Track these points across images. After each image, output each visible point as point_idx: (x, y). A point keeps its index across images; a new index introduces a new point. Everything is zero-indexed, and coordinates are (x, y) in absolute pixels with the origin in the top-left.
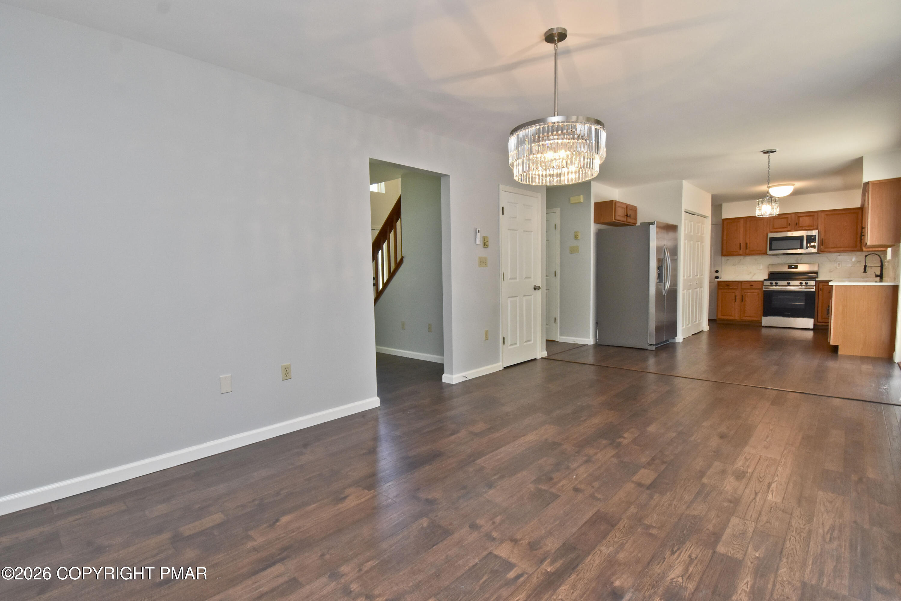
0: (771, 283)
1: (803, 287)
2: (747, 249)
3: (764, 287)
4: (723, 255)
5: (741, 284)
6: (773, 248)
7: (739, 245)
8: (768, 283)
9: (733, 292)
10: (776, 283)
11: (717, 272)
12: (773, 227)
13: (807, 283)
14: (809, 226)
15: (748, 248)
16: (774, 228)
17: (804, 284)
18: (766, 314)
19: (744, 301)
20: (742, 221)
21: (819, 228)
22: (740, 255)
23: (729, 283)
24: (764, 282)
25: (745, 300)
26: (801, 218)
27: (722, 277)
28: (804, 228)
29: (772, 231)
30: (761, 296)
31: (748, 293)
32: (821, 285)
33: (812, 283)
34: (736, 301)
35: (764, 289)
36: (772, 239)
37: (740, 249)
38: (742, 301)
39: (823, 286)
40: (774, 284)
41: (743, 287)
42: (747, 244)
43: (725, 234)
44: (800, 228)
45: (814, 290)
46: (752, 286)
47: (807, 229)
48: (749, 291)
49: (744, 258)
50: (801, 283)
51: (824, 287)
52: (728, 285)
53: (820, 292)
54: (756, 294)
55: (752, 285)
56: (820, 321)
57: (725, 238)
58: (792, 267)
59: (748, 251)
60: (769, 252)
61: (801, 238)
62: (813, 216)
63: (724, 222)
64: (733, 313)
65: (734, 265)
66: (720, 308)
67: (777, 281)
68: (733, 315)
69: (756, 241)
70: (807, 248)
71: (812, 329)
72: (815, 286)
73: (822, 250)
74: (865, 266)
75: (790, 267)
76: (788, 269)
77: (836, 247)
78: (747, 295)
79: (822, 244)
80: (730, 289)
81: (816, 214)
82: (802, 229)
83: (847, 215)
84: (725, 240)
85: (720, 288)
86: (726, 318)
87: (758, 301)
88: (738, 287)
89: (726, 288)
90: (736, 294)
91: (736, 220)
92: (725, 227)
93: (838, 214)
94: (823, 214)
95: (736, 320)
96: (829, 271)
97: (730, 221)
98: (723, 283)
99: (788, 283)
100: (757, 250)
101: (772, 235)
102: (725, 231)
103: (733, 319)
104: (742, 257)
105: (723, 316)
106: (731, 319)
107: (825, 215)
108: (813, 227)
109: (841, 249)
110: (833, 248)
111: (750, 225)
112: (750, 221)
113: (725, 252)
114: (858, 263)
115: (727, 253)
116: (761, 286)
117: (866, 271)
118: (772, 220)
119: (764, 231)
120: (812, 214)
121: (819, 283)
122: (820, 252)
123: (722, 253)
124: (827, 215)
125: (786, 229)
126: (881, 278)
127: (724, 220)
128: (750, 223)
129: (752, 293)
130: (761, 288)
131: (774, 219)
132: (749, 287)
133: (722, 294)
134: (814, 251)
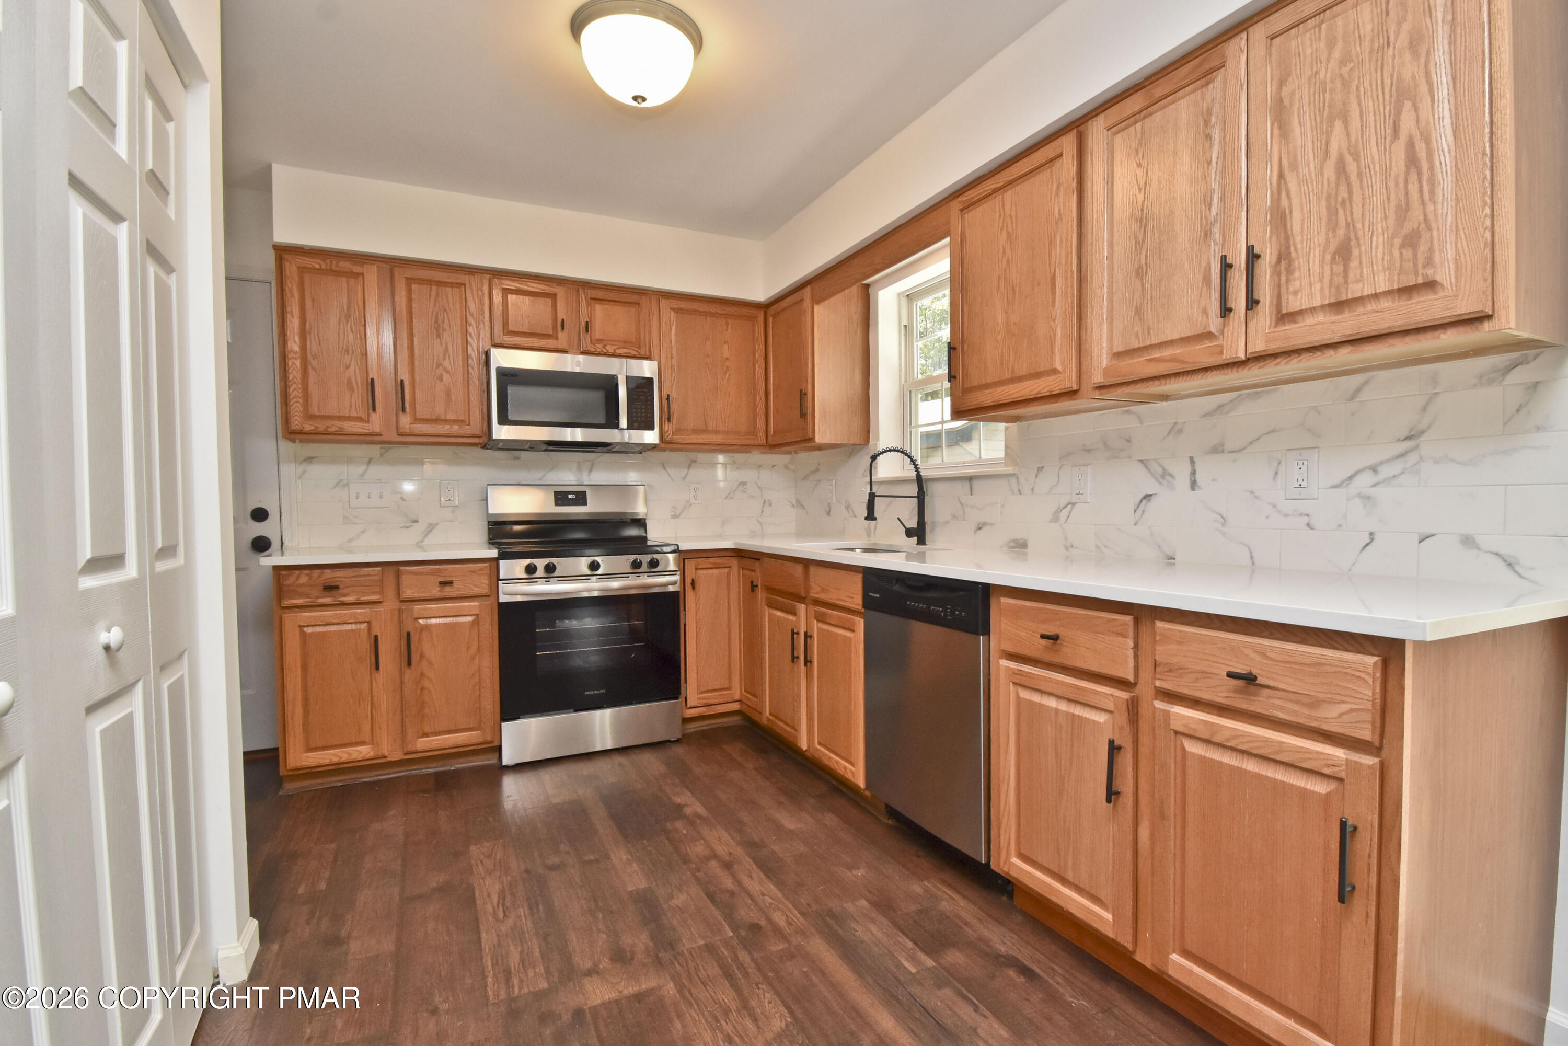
0: (531, 569)
1: (644, 579)
2: (404, 410)
3: (501, 585)
4: (292, 434)
5: (398, 575)
6: (512, 417)
7: (365, 388)
8: (515, 568)
9: (364, 622)
10: (550, 569)
11: (260, 515)
12: (505, 324)
13: (652, 564)
14: (626, 343)
15: (407, 405)
16: (507, 332)
17: (645, 567)
18: (510, 711)
19: (415, 657)
20: (371, 273)
21: (655, 352)
22: (370, 438)
23: (341, 574)
24: (501, 562)
25: (422, 656)
26: (597, 306)
27: (286, 543)
28: (610, 348)
29: (498, 341)
30: (490, 630)
31: (434, 621)
32: (690, 565)
34: (377, 665)
35: (503, 599)
36: (509, 377)
37: (373, 408)
38: (409, 663)
39: (697, 569)
40: (541, 572)
41: (408, 593)
42: (401, 385)
43: (295, 322)
44: (599, 346)
45: (674, 588)
46: (447, 589)
47: (619, 352)
48: (436, 607)
49: (381, 455)
50: (636, 565)
51: (698, 571)
52: (330, 588)
53: (690, 595)
54: (470, 619)
55: (450, 582)
56: (695, 703)
57: (294, 345)
58: (570, 496)
59: (407, 420)
60: (502, 432)
61: (608, 385)
62: (635, 305)
63: (287, 265)
64: (366, 727)
65: (342, 484)
66: (299, 711)
67: (554, 560)
68: (368, 739)
69: (441, 378)
70: (630, 427)
71: (678, 741)
72: (679, 573)
73: (669, 436)
74: (872, 496)
75: (561, 498)
76: (557, 504)
77: (705, 431)
78: (427, 627)
79: (667, 416)
80: (343, 604)
81: (644, 300)
82: (605, 351)
83: (730, 321)
84: (296, 353)
85: (287, 602)
86: (335, 760)
87: (479, 649)
88: (382, 592)
89: (321, 601)
90: (376, 631)
91: (345, 265)
92: (292, 287)
93: (706, 314)
94: (664, 303)
95: (386, 757)
96: (673, 513)
97: (316, 263)
98: (304, 579)
99: (594, 566)
100: (446, 421)
101: (505, 359)
102: (294, 308)
103: (371, 754)
104: (375, 450)
105: (316, 749)
106: (360, 757)
107: (671, 309)
108: (639, 347)
109: (718, 439)
110: (695, 431)
111: (410, 300)
112: (410, 281)
113: (297, 422)
114: (741, 488)
115: (308, 427)
116: (485, 581)
117: (876, 515)
118: (497, 298)
119: (471, 335)
120: (634, 298)
121: (686, 560)
122: (663, 445)
123: (286, 420)
124: (677, 310)
125: (551, 343)
126: (921, 541)
127: (283, 252)
128: (409, 291)
129: (449, 620)
130: (485, 591)
131: (506, 292)
132: (436, 591)
133: (303, 634)
134: (651, 437)
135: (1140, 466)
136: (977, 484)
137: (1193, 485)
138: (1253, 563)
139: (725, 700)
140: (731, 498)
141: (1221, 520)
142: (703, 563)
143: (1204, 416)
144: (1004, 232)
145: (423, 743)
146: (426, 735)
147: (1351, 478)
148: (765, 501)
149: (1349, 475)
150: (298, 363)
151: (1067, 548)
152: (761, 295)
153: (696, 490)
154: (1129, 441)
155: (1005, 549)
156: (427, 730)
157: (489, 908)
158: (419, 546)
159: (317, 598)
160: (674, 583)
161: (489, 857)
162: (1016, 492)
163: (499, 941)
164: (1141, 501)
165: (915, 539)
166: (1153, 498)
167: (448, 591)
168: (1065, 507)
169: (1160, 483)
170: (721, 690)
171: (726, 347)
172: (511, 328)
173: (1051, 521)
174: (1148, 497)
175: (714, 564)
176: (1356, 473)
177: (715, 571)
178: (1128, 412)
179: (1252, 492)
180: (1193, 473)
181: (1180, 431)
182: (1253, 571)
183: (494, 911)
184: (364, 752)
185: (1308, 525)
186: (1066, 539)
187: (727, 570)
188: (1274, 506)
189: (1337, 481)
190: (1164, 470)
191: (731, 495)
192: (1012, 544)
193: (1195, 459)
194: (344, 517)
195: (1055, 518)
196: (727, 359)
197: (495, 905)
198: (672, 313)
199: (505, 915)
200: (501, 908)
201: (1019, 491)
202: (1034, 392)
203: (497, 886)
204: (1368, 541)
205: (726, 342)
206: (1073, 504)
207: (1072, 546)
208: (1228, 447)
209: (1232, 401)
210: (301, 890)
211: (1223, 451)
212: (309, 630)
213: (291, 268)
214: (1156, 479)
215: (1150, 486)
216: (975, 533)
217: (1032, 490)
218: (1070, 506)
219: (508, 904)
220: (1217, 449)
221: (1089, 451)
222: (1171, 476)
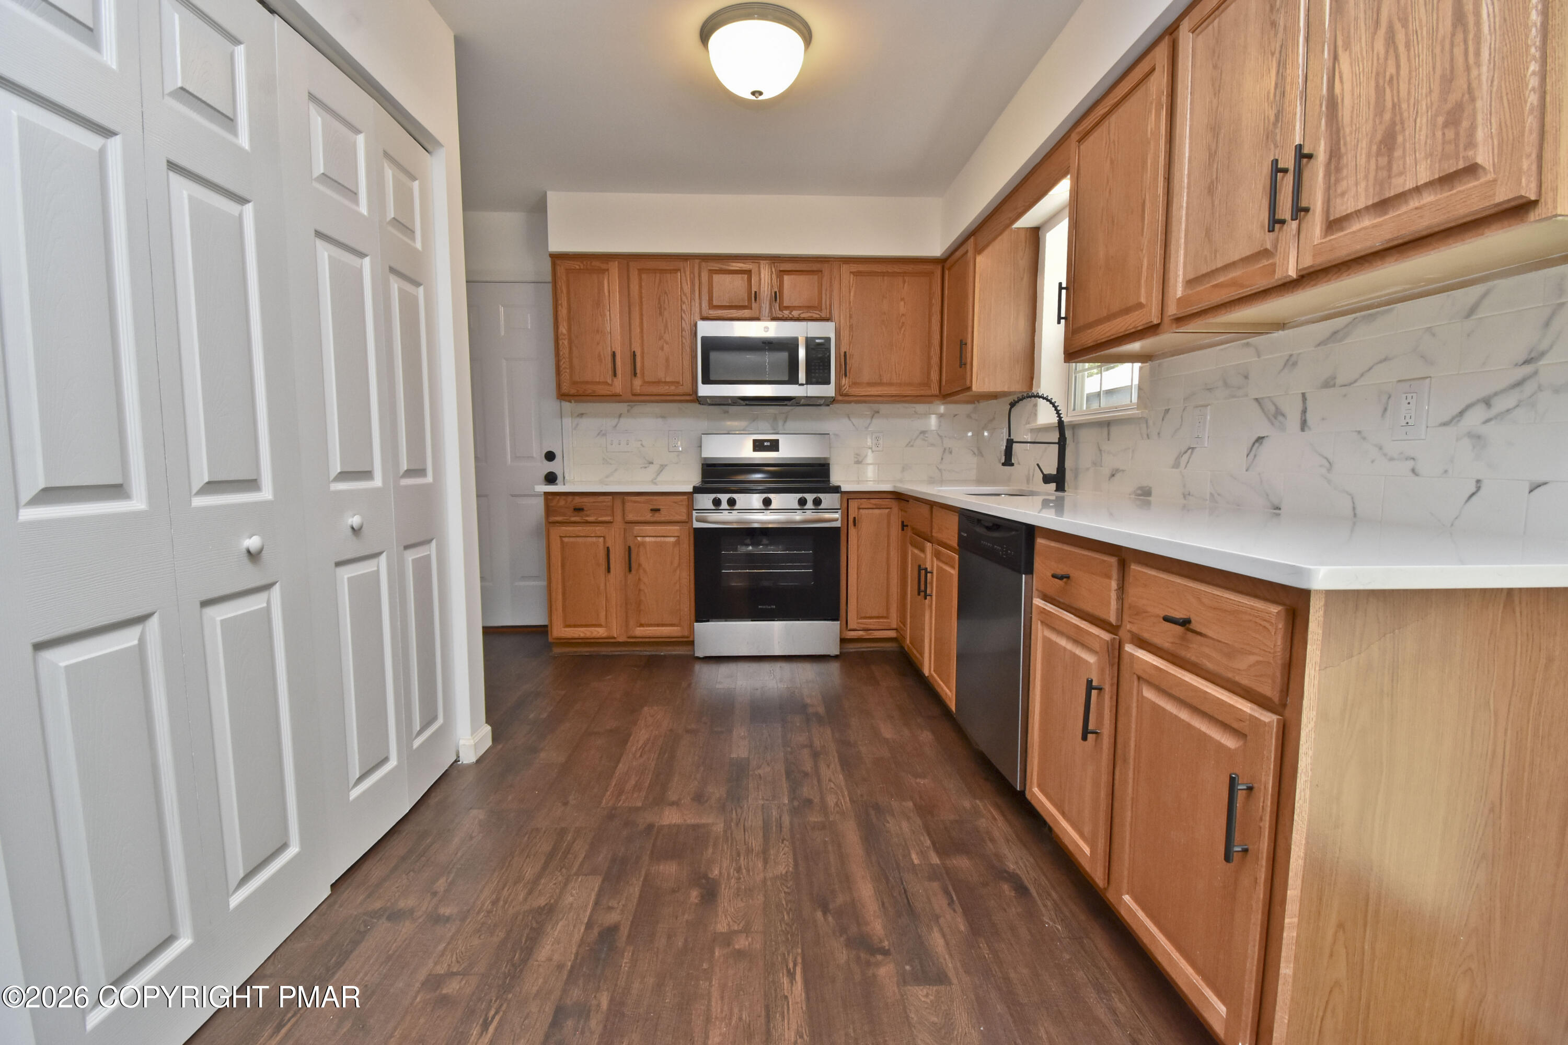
0: (717, 502)
1: (809, 515)
2: (635, 374)
3: (695, 514)
4: (563, 396)
5: (623, 503)
6: (712, 378)
7: (609, 359)
8: (705, 501)
9: (601, 537)
10: (732, 502)
11: (550, 456)
12: (711, 299)
13: (817, 502)
14: (809, 308)
15: (638, 371)
16: (712, 306)
17: (810, 505)
18: (702, 616)
19: (634, 566)
20: (614, 269)
21: (835, 313)
22: (615, 398)
23: (585, 499)
24: (695, 495)
25: (640, 565)
26: (786, 278)
27: (567, 478)
28: (795, 313)
29: (705, 314)
30: (688, 548)
31: (648, 539)
32: (853, 505)
33: (828, 500)
34: (609, 570)
35: (697, 525)
36: (712, 345)
37: (615, 375)
38: (630, 570)
39: (859, 509)
40: (724, 505)
41: (631, 517)
42: (634, 355)
43: (563, 312)
44: (786, 313)
45: (837, 524)
46: (657, 514)
47: (803, 316)
48: (649, 529)
49: (628, 411)
50: (802, 502)
51: (861, 510)
52: (578, 510)
53: (852, 531)
54: (672, 539)
55: (658, 510)
56: (855, 627)
57: (563, 329)
58: (766, 444)
59: (637, 383)
60: (705, 390)
61: (789, 346)
62: (819, 272)
63: (558, 268)
64: (602, 615)
65: (602, 434)
66: (560, 597)
67: (735, 496)
68: (603, 624)
69: (662, 349)
70: (809, 381)
71: (836, 657)
72: (840, 511)
73: (846, 389)
74: (1010, 443)
75: (759, 446)
76: (755, 450)
77: (880, 384)
78: (643, 544)
79: (844, 370)
80: (587, 522)
81: (826, 268)
82: (790, 316)
83: (907, 279)
84: (564, 335)
85: (552, 519)
86: (582, 635)
87: (679, 565)
88: (613, 516)
89: (573, 519)
90: (609, 544)
91: (596, 264)
92: (562, 285)
93: (883, 274)
94: (845, 269)
95: (615, 638)
96: (856, 460)
97: (576, 265)
98: (562, 503)
99: (767, 502)
100: (666, 383)
101: (707, 329)
102: (563, 301)
103: (605, 635)
104: (623, 407)
105: (569, 626)
106: (598, 636)
107: (850, 272)
108: (821, 310)
109: (893, 391)
110: (870, 384)
111: (641, 287)
112: (641, 271)
113: (565, 388)
114: (922, 436)
115: (573, 391)
116: (684, 510)
117: (1013, 461)
118: (705, 276)
119: (684, 312)
120: (815, 267)
121: (850, 500)
122: (840, 398)
123: (559, 386)
124: (856, 274)
125: (746, 313)
126: (1061, 487)
127: (557, 258)
128: (640, 280)
129: (659, 539)
130: (684, 518)
131: (712, 272)
132: (649, 517)
133: (562, 542)
134: (828, 390)
135: (1255, 404)
136: (1114, 430)
137: (1304, 425)
138: (1355, 515)
139: (883, 627)
140: (912, 446)
141: (1327, 464)
142: (865, 503)
143: (1319, 345)
144: (1109, 159)
145: (639, 631)
146: (642, 625)
147: (1461, 413)
148: (945, 449)
149: (1459, 410)
150: (566, 342)
151: (1185, 497)
152: (936, 248)
153: (877, 439)
154: (1246, 377)
155: (1133, 496)
156: (643, 622)
157: (634, 749)
158: (654, 482)
159: (570, 517)
160: (836, 520)
161: (652, 716)
162: (1145, 436)
163: (628, 771)
164: (1254, 444)
165: (1053, 486)
166: (1265, 441)
167: (657, 517)
168: (1186, 452)
169: (1273, 424)
170: (878, 617)
171: (902, 303)
172: (715, 303)
173: (1173, 467)
174: (1260, 440)
175: (875, 504)
176: (1468, 407)
177: (877, 511)
178: (1248, 344)
179: (1359, 432)
180: (1304, 411)
181: (1295, 364)
182: (1354, 524)
183: (636, 751)
184: (600, 632)
185: (1413, 471)
186: (1184, 486)
187: (888, 510)
188: (1381, 448)
189: (1446, 418)
190: (1277, 408)
191: (912, 443)
192: (1139, 492)
193: (1307, 396)
194: (604, 459)
195: (1176, 465)
196: (903, 315)
197: (638, 748)
198: (852, 276)
199: (641, 756)
200: (641, 750)
201: (1148, 435)
202: (1122, 330)
203: (647, 736)
204: (1473, 489)
205: (902, 299)
206: (1193, 448)
207: (1189, 494)
208: (1339, 381)
209: (1347, 326)
210: (532, 716)
211: (1334, 386)
212: (566, 540)
213: (561, 271)
214: (1269, 419)
215: (1263, 428)
216: (1109, 480)
217: (1159, 434)
218: (1190, 450)
219: (646, 749)
220: (1328, 384)
221: (1210, 390)
222: (1283, 415)
